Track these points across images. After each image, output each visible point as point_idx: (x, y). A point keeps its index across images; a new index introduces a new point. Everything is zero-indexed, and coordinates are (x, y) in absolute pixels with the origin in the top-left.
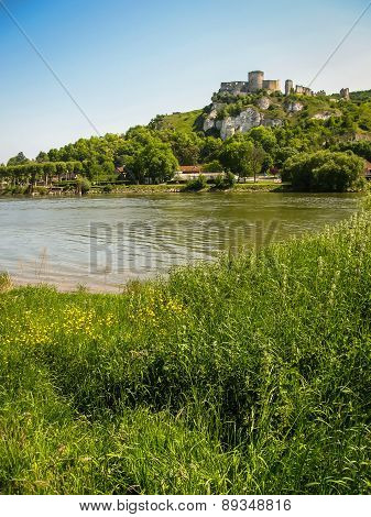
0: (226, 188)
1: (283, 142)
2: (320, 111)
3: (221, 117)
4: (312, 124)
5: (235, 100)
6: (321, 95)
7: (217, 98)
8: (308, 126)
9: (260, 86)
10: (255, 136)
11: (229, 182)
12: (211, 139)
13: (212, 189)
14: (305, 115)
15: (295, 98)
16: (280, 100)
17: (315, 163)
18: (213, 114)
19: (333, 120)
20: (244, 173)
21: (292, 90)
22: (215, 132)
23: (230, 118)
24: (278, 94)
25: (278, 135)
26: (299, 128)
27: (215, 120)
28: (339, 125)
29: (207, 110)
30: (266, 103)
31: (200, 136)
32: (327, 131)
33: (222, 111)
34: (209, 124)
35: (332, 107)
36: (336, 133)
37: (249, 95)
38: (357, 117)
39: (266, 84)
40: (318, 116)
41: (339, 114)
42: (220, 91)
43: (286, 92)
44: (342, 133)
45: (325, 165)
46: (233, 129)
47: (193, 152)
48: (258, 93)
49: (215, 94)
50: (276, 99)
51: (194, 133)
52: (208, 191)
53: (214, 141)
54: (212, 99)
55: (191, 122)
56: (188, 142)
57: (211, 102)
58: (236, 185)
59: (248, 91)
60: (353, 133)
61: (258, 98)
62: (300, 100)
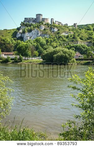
0: (19, 62)
1: (49, 44)
2: (65, 32)
3: (24, 32)
4: (61, 37)
5: (30, 26)
6: (66, 26)
7: (23, 24)
8: (59, 38)
9: (41, 20)
10: (37, 41)
11: (20, 60)
12: (19, 41)
13: (13, 63)
14: (58, 33)
15: (55, 26)
16: (48, 27)
18: (21, 31)
19: (70, 36)
21: (54, 23)
22: (21, 38)
23: (27, 33)
24: (48, 24)
25: (47, 41)
26: (56, 38)
27: (22, 34)
28: (72, 37)
29: (18, 29)
30: (43, 27)
31: (15, 40)
32: (67, 40)
33: (25, 30)
34: (19, 35)
35: (69, 30)
36: (71, 41)
37: (36, 24)
38: (79, 35)
39: (43, 19)
40: (64, 34)
41: (72, 33)
42: (24, 21)
43: (51, 23)
44: (73, 41)
45: (59, 53)
46: (29, 38)
47: (11, 46)
48: (40, 23)
49: (22, 22)
50: (47, 26)
51: (12, 39)
52: (11, 63)
53: (21, 42)
54: (21, 24)
55: (11, 34)
56: (9, 42)
57: (20, 26)
58: (23, 61)
59: (36, 22)
60: (77, 41)
61: (40, 25)
62: (57, 27)
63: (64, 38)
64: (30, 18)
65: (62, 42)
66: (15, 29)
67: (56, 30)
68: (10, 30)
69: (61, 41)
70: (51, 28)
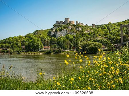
0: (59, 53)
1: (76, 39)
2: (87, 30)
3: (56, 31)
4: (84, 34)
6: (87, 26)
7: (55, 26)
9: (68, 22)
10: (67, 37)
11: (60, 51)
12: (53, 38)
13: (54, 54)
14: (82, 31)
15: (79, 26)
16: (74, 27)
18: (54, 31)
19: (91, 33)
20: (64, 48)
21: (78, 24)
22: (54, 36)
23: (59, 32)
24: (74, 25)
25: (74, 37)
26: (80, 35)
27: (54, 32)
28: (93, 34)
29: (52, 29)
30: (70, 27)
31: (50, 37)
32: (89, 36)
33: (57, 30)
34: (52, 34)
35: (90, 29)
38: (98, 32)
39: (70, 22)
40: (86, 32)
41: (92, 31)
42: (56, 23)
43: (76, 24)
44: (93, 37)
45: (90, 46)
46: (60, 35)
48: (68, 25)
49: (54, 24)
50: (73, 26)
51: (48, 36)
55: (47, 33)
56: (46, 39)
57: (53, 27)
59: (65, 24)
60: (97, 37)
62: (81, 27)
63: (86, 35)
64: (60, 21)
66: (49, 29)
67: (80, 29)
68: (46, 30)
69: (85, 37)
70: (76, 28)
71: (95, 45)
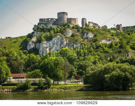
0: (46, 88)
1: (82, 58)
2: (105, 38)
3: (39, 41)
4: (100, 46)
5: (49, 30)
6: (105, 27)
7: (37, 28)
8: (97, 47)
9: (66, 22)
10: (63, 54)
12: (32, 55)
13: (35, 90)
14: (95, 41)
15: (88, 30)
16: (78, 31)
17: (106, 71)
18: (34, 39)
19: (114, 44)
20: (57, 78)
21: (86, 24)
22: (36, 51)
23: (45, 42)
24: (77, 27)
25: (78, 53)
26: (92, 48)
28: (118, 47)
29: (30, 36)
30: (70, 33)
31: (25, 53)
32: (110, 51)
33: (40, 37)
35: (112, 36)
36: (116, 52)
37: (58, 27)
38: (129, 42)
39: (70, 20)
40: (104, 41)
41: (117, 40)
42: (39, 24)
43: (83, 26)
44: (120, 52)
45: (114, 72)
46: (48, 49)
47: (20, 64)
49: (35, 26)
50: (76, 30)
51: (21, 51)
52: (32, 91)
53: (35, 56)
54: (33, 29)
55: (19, 44)
56: (16, 57)
57: (33, 31)
58: (52, 86)
59: (57, 25)
60: (127, 52)
61: (64, 29)
62: (92, 31)
63: (105, 48)
64: (48, 19)
65: (103, 55)
66: (24, 37)
67: (91, 35)
68: (16, 38)
69: (101, 52)
70: (83, 33)
71: (124, 71)
